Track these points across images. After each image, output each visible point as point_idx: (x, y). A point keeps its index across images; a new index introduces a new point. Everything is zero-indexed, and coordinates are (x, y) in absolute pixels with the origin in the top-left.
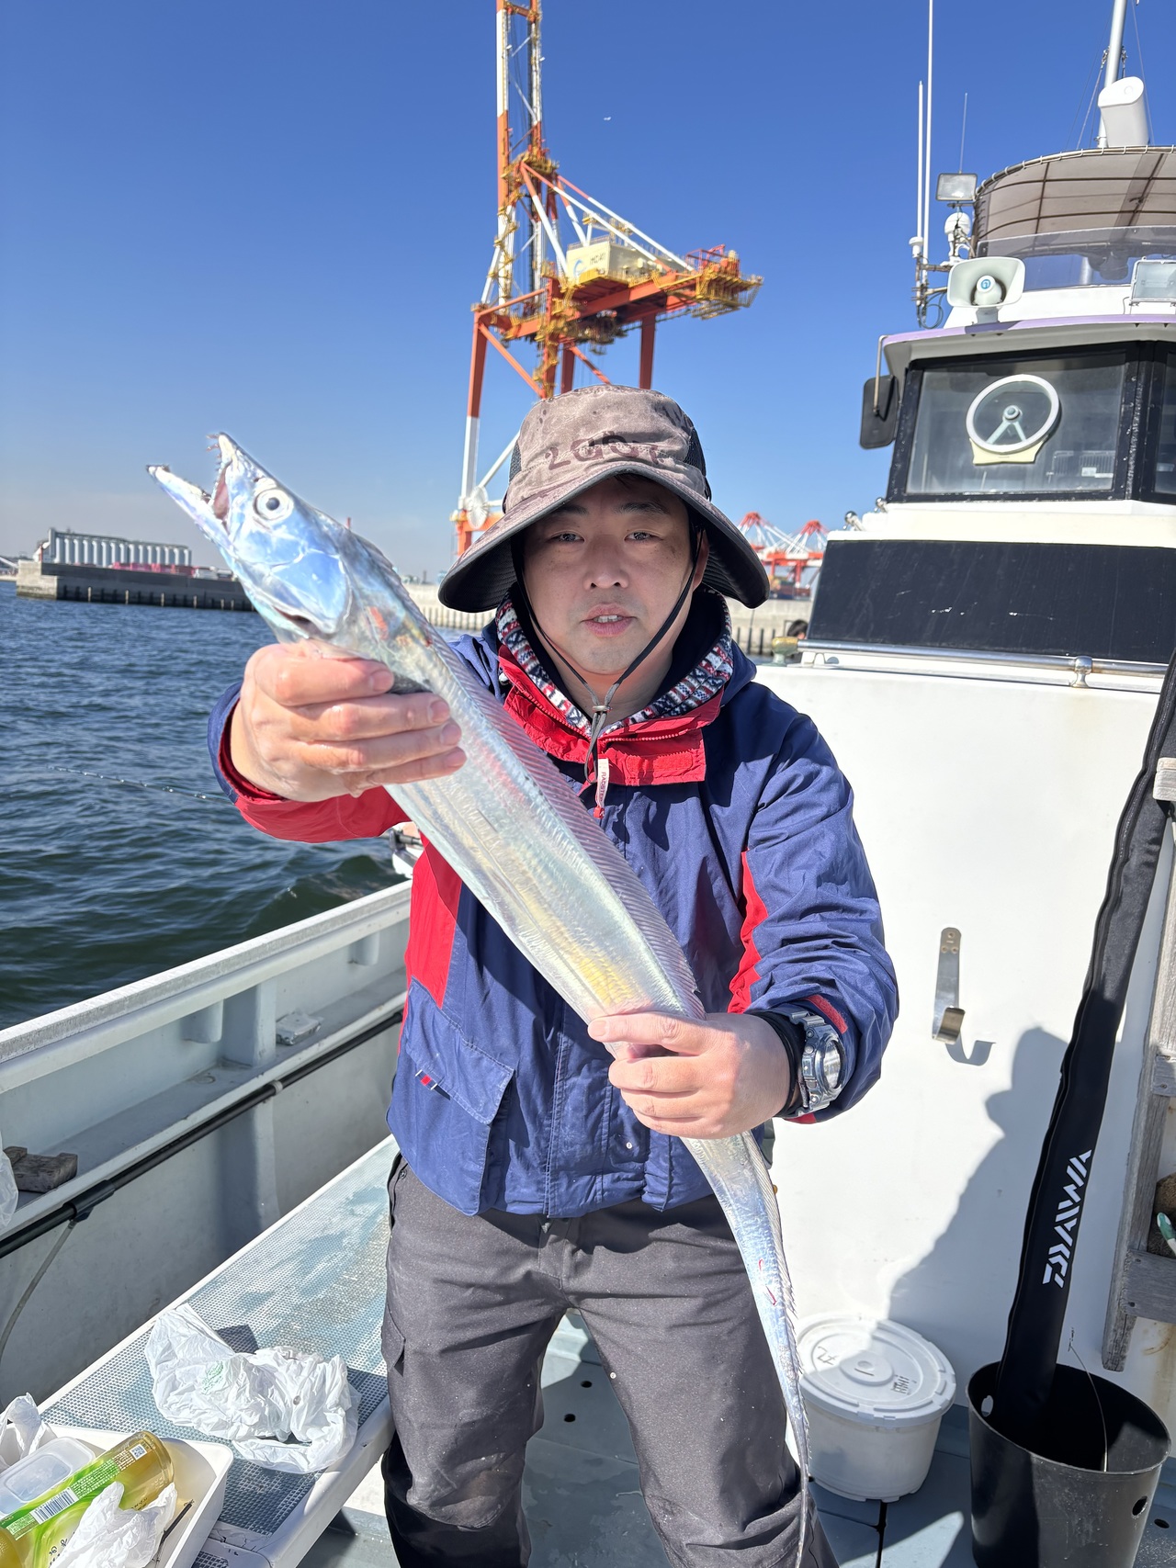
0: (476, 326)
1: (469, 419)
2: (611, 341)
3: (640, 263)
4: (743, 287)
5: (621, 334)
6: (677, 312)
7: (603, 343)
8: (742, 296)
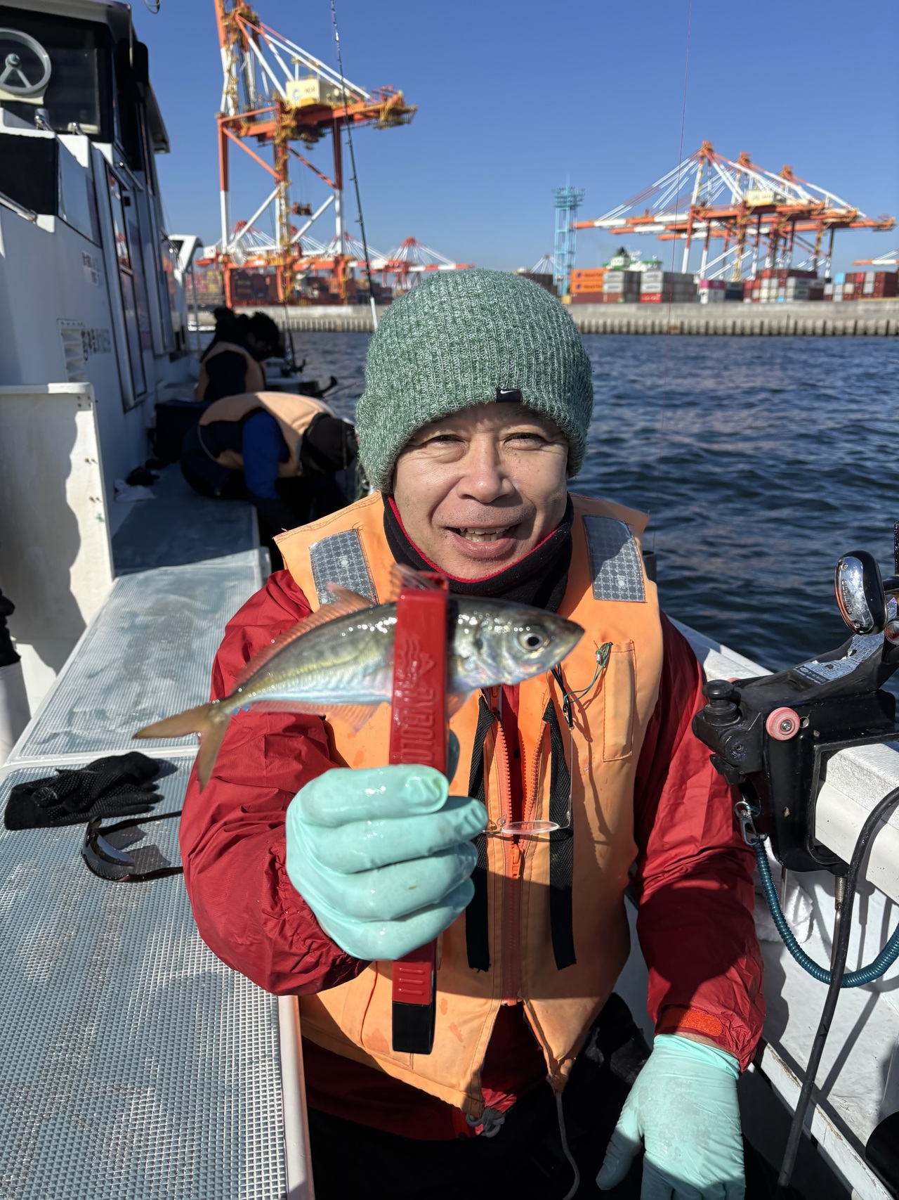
0: (219, 129)
1: (222, 194)
2: (317, 141)
3: (336, 92)
4: (407, 112)
5: (322, 135)
6: (361, 124)
7: (311, 142)
8: (406, 116)
